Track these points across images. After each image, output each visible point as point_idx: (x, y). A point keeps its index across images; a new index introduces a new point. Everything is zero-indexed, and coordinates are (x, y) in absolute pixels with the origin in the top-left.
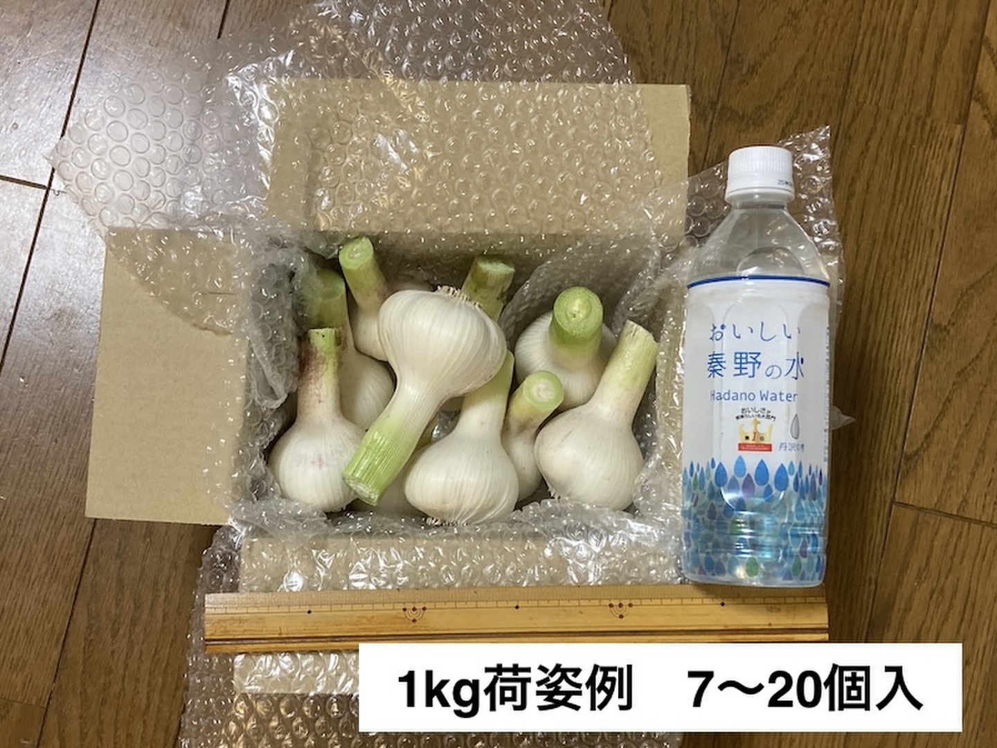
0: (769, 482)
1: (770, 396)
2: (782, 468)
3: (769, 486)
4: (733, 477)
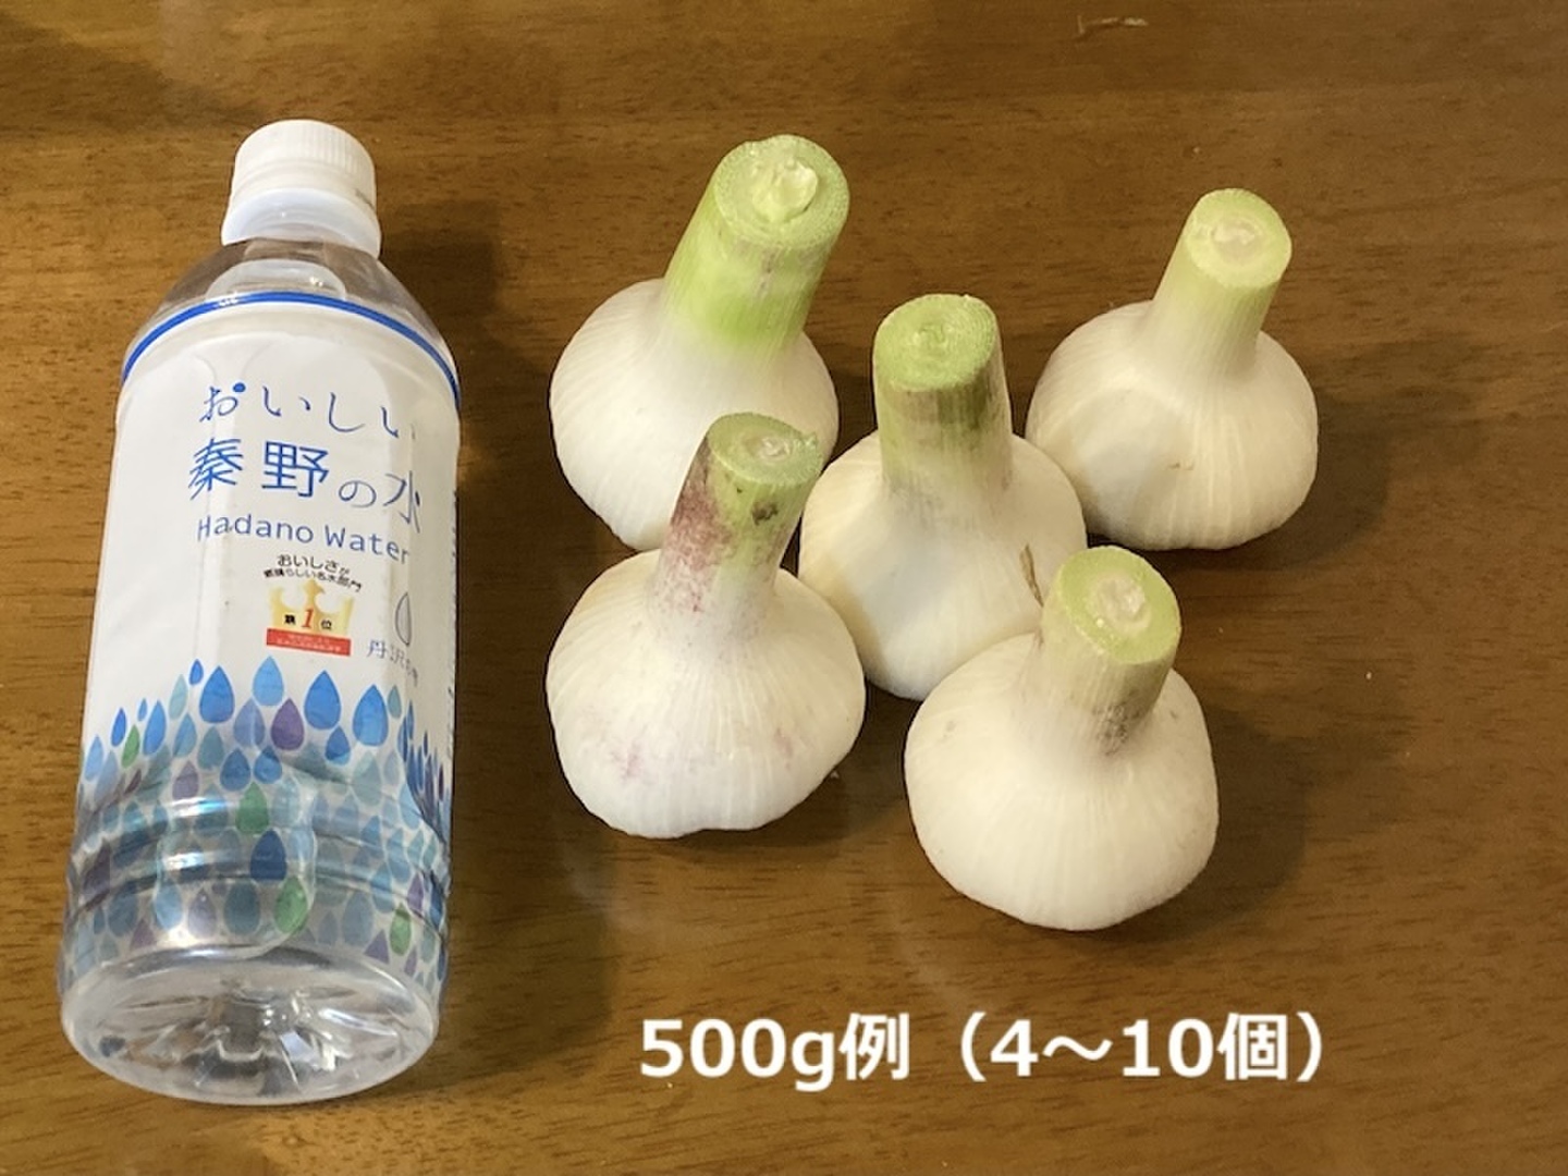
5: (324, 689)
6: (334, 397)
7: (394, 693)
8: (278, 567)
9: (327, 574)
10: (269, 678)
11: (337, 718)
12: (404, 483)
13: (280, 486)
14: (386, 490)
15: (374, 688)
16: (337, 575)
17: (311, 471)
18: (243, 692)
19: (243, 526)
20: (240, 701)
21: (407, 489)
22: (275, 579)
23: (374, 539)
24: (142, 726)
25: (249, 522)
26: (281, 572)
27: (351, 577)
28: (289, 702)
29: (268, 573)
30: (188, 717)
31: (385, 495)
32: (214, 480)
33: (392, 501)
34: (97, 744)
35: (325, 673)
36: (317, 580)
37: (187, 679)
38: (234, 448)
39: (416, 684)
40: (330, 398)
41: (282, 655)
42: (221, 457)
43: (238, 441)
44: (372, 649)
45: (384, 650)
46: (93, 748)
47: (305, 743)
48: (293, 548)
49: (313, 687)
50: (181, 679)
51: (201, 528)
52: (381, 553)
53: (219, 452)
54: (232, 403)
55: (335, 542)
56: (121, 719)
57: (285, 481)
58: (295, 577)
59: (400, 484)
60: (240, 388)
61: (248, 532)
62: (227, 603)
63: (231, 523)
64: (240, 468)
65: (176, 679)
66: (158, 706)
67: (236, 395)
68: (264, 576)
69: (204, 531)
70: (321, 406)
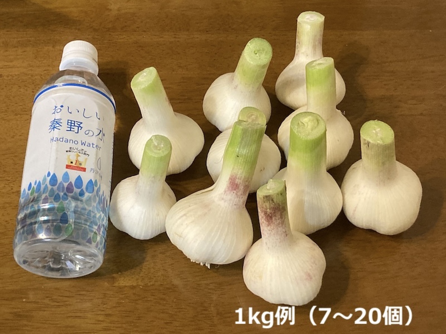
0: (82, 188)
1: (86, 144)
2: (91, 181)
3: (82, 190)
4: (61, 182)
5: (79, 179)
6: (85, 109)
7: (96, 181)
8: (69, 150)
9: (81, 152)
10: (66, 175)
11: (82, 186)
12: (101, 131)
13: (70, 130)
14: (96, 133)
15: (91, 180)
16: (83, 152)
17: (78, 127)
18: (60, 179)
19: (61, 140)
20: (59, 182)
21: (101, 132)
22: (69, 153)
23: (93, 144)
24: (35, 187)
25: (63, 139)
26: (70, 151)
27: (87, 153)
28: (71, 182)
29: (67, 151)
30: (46, 185)
31: (96, 134)
32: (55, 129)
33: (98, 135)
34: (24, 190)
35: (79, 176)
36: (79, 153)
37: (46, 175)
38: (60, 121)
39: (101, 179)
40: (84, 110)
41: (69, 171)
42: (57, 123)
43: (61, 119)
44: (91, 171)
45: (94, 171)
46: (23, 191)
47: (74, 192)
48: (73, 146)
49: (77, 179)
50: (45, 175)
51: (51, 140)
52: (94, 148)
53: (56, 122)
54: (60, 110)
55: (83, 145)
56: (30, 184)
57: (72, 129)
58: (73, 153)
59: (100, 131)
60: (62, 106)
61: (63, 141)
62: (57, 158)
63: (59, 139)
64: (61, 126)
65: (44, 175)
66: (39, 182)
67: (61, 108)
68: (66, 152)
69: (52, 141)
70: (82, 111)
